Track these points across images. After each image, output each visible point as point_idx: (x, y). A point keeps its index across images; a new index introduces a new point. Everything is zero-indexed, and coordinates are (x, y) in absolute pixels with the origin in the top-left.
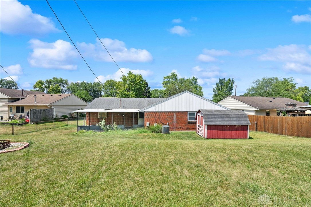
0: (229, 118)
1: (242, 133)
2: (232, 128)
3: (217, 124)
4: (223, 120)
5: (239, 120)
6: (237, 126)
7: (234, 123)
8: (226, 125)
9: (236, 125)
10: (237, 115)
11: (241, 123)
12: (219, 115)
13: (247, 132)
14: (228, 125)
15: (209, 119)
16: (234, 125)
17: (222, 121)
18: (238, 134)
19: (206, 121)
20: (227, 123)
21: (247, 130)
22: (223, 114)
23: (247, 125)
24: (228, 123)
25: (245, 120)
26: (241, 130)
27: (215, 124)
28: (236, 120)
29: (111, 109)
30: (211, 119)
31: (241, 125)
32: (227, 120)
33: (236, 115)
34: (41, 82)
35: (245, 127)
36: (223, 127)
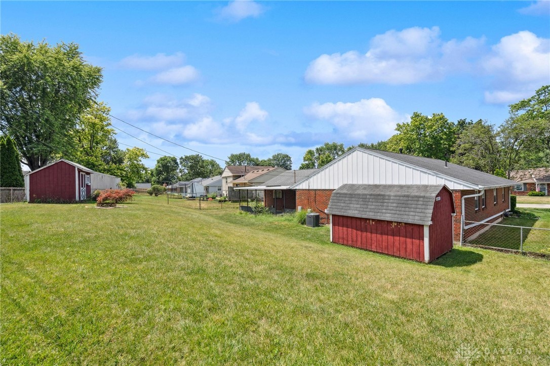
0: (379, 204)
1: (409, 246)
2: (382, 226)
3: (349, 215)
4: (365, 206)
5: (403, 209)
6: (394, 223)
7: (388, 215)
8: (369, 219)
9: (391, 222)
10: (404, 196)
11: (406, 217)
12: (361, 197)
13: (421, 243)
14: (373, 220)
15: (339, 204)
16: (387, 221)
17: (362, 209)
18: (397, 244)
19: (332, 206)
20: (371, 213)
21: (423, 240)
22: (371, 195)
23: (423, 226)
24: (373, 214)
25: (420, 211)
26: (406, 237)
27: (345, 214)
28: (394, 209)
29: (280, 186)
30: (342, 204)
31: (406, 224)
32: (373, 207)
33: (401, 198)
34: (310, 152)
35: (416, 229)
36: (363, 223)
